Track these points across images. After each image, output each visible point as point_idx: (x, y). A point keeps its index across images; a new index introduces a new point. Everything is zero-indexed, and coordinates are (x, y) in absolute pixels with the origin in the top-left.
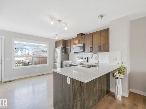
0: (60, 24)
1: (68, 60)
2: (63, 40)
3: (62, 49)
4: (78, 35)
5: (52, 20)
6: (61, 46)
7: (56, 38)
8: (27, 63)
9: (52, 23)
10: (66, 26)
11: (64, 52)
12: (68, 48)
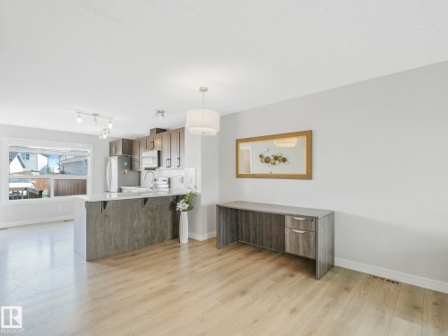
0: (96, 120)
1: (139, 185)
2: (123, 140)
3: (121, 159)
4: (151, 131)
5: (79, 117)
6: (120, 153)
7: (105, 137)
8: (38, 193)
9: (79, 120)
10: (110, 122)
11: (126, 168)
12: (136, 157)
